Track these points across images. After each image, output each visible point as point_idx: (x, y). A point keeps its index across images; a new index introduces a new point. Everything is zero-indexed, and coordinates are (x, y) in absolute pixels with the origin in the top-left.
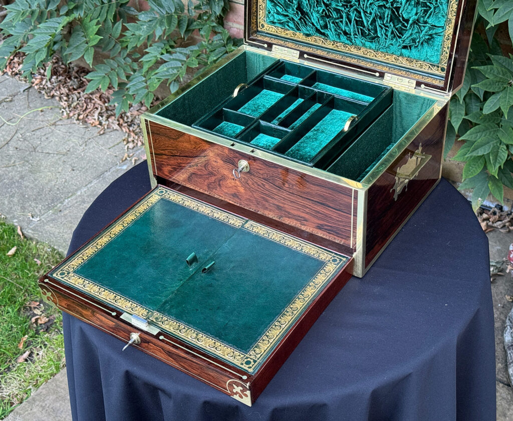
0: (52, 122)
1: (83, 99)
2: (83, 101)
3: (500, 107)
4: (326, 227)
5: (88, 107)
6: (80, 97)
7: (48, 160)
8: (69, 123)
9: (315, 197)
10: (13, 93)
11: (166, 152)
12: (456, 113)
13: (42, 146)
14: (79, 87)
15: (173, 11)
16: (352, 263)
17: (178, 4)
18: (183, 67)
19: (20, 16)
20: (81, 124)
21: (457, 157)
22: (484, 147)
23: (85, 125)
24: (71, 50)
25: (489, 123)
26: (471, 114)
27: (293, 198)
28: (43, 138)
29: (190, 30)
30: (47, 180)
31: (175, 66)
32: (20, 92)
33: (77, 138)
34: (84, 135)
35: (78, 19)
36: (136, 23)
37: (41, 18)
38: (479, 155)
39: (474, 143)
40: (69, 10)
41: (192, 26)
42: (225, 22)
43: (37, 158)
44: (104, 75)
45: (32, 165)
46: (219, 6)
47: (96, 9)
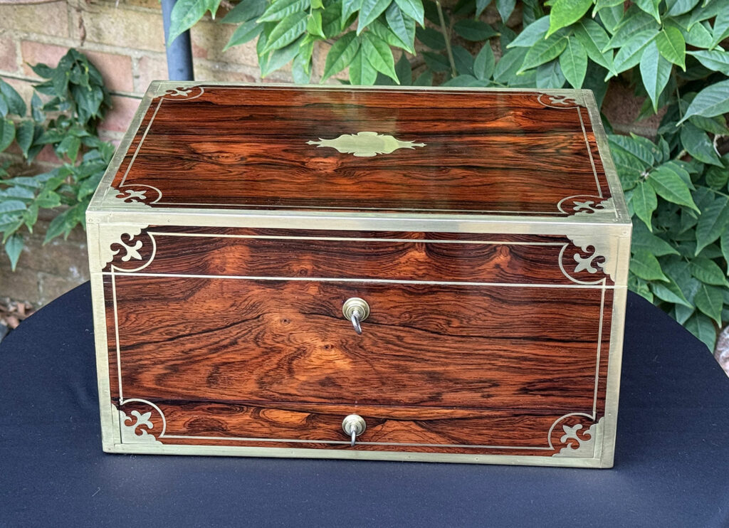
3: (635, 214)
17: (14, 102)
18: (29, 210)
29: (39, 145)
31: (14, 209)
41: (40, 139)
42: (100, 131)
46: (93, 100)
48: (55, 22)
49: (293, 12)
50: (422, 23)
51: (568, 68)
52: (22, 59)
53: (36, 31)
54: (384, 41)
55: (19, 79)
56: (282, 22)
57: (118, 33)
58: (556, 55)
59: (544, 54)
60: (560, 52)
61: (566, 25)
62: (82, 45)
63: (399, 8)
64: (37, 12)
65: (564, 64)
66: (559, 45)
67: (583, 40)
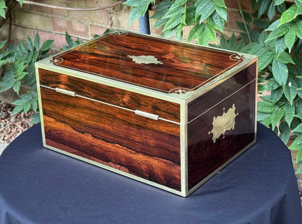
1: (8, 125)
2: (9, 127)
5: (12, 131)
6: (6, 124)
12: (288, 114)
14: (6, 118)
20: (6, 143)
24: (3, 84)
26: (299, 114)
35: (10, 64)
40: (4, 56)
44: (27, 102)
47: (24, 56)
48: (102, 18)
49: (176, 14)
50: (226, 20)
51: (287, 40)
52: (90, 33)
53: (96, 21)
54: (212, 27)
56: (172, 19)
57: (126, 23)
58: (283, 34)
59: (278, 34)
60: (285, 33)
61: (287, 22)
62: (111, 27)
63: (217, 14)
64: (96, 14)
65: (286, 38)
66: (285, 30)
67: (295, 29)
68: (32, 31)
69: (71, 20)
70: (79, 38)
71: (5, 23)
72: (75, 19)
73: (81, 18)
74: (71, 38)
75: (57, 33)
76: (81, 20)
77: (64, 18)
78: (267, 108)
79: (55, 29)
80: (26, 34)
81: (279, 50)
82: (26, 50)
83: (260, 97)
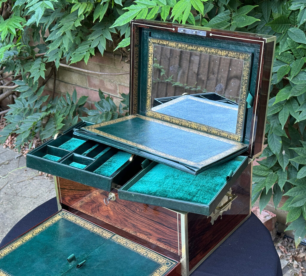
0: (31, 178)
4: (163, 240)
7: (24, 201)
8: (42, 178)
9: (155, 219)
10: (10, 159)
11: (67, 187)
12: (281, 178)
13: (22, 192)
15: (110, 110)
16: (180, 266)
19: (17, 112)
20: (49, 179)
21: (283, 208)
22: (300, 201)
23: (51, 180)
24: (45, 132)
25: (304, 185)
26: (291, 179)
27: (142, 219)
28: (24, 187)
30: (21, 214)
32: (14, 158)
33: (45, 188)
34: (50, 186)
35: (52, 114)
36: (88, 117)
37: (30, 112)
38: (297, 206)
39: (293, 198)
40: (47, 108)
43: (18, 200)
45: (13, 204)
47: (64, 108)
51: (281, 117)
52: (119, 91)
53: (123, 82)
55: (118, 97)
59: (273, 111)
60: (279, 110)
61: (281, 101)
65: (280, 116)
66: (280, 108)
67: (289, 107)
68: (72, 86)
69: (103, 79)
70: (109, 95)
71: (51, 78)
72: (106, 78)
73: (111, 79)
74: (103, 95)
75: (92, 90)
76: (111, 80)
77: (97, 77)
78: (263, 171)
79: (90, 86)
80: (68, 89)
81: (273, 125)
82: (65, 104)
83: (257, 161)
